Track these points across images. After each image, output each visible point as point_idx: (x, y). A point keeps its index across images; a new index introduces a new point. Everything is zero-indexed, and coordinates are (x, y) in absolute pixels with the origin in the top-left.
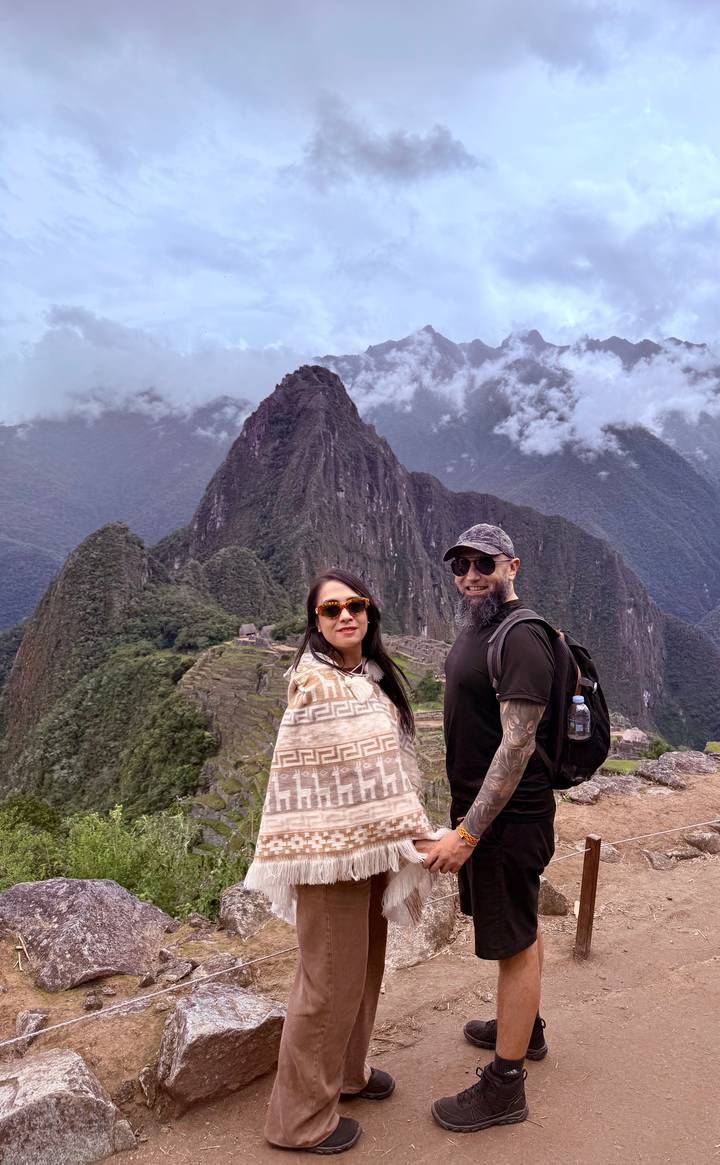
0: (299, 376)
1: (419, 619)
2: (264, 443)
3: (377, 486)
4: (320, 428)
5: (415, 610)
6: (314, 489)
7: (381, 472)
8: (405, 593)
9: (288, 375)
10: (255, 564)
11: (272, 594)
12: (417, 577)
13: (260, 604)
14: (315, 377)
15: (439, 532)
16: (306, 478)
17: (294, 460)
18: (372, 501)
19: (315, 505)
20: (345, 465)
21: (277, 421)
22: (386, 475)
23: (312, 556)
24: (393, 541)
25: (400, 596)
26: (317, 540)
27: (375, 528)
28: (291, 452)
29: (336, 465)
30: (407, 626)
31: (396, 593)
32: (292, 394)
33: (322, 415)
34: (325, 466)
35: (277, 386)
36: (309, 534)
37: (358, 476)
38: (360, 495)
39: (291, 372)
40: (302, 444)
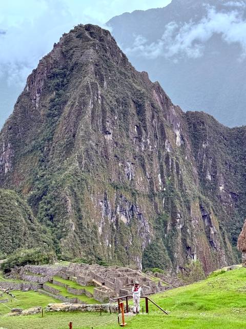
0: (73, 34)
1: (188, 248)
2: (43, 96)
3: (145, 127)
4: (89, 79)
5: (184, 240)
6: (82, 134)
7: (148, 114)
8: (174, 225)
9: (65, 35)
10: (16, 204)
11: (33, 230)
12: (185, 209)
13: (20, 240)
14: (87, 34)
15: (214, 166)
16: (76, 125)
17: (67, 109)
18: (140, 140)
19: (83, 148)
20: (112, 111)
21: (54, 76)
22: (153, 117)
23: (78, 194)
24: (162, 177)
25: (169, 228)
26: (83, 180)
27: (143, 166)
28: (65, 102)
29: (104, 111)
30: (176, 255)
31: (165, 225)
32: (67, 51)
33: (92, 68)
34: (93, 112)
35: (55, 45)
36: (76, 174)
37: (126, 120)
38: (128, 137)
39: (67, 32)
40: (73, 95)
